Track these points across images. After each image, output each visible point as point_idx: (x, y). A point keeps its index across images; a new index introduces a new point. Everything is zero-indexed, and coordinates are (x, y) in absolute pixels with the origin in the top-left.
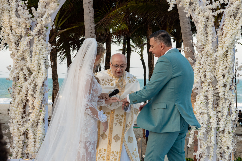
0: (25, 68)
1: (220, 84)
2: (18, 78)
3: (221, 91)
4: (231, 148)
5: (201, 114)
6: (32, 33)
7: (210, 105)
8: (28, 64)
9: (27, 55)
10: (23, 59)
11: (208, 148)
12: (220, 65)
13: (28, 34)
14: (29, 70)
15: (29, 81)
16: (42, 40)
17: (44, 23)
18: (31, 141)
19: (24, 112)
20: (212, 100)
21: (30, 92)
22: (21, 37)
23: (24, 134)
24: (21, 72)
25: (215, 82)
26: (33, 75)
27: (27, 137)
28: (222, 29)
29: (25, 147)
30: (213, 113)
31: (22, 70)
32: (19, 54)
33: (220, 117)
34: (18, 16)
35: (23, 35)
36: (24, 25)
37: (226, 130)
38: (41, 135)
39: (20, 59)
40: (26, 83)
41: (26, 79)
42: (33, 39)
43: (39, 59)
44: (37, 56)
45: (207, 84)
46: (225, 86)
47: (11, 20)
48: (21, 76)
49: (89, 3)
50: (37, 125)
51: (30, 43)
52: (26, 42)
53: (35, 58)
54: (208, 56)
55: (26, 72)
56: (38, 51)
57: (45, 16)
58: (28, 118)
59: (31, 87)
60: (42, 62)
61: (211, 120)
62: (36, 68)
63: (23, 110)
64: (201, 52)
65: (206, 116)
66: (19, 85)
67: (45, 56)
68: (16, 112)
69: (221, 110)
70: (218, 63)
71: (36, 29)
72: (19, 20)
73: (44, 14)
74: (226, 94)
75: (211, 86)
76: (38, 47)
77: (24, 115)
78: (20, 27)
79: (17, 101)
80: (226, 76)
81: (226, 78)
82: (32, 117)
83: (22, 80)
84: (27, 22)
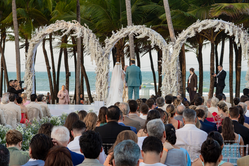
0: (101, 69)
1: (171, 74)
2: (99, 73)
3: (172, 77)
5: (165, 85)
6: (103, 56)
7: (168, 82)
8: (102, 67)
9: (101, 64)
10: (100, 66)
12: (171, 67)
13: (102, 57)
14: (102, 70)
15: (102, 74)
16: (107, 59)
17: (107, 52)
18: (103, 96)
19: (101, 85)
20: (169, 80)
21: (102, 78)
22: (99, 58)
23: (101, 93)
24: (99, 70)
25: (169, 73)
26: (104, 71)
27: (102, 94)
29: (101, 98)
30: (169, 85)
31: (100, 69)
32: (98, 64)
33: (172, 86)
34: (98, 50)
35: (100, 57)
36: (100, 53)
38: (106, 93)
39: (99, 66)
40: (101, 74)
41: (101, 73)
42: (104, 58)
43: (106, 66)
44: (105, 64)
45: (167, 74)
46: (173, 75)
47: (95, 51)
48: (100, 72)
50: (105, 90)
51: (103, 60)
52: (101, 60)
53: (104, 65)
54: (167, 64)
55: (101, 70)
56: (105, 63)
57: (107, 50)
58: (102, 87)
59: (102, 76)
60: (107, 67)
61: (168, 87)
62: (104, 69)
63: (100, 84)
64: (165, 62)
65: (167, 86)
66: (99, 75)
67: (108, 64)
68: (98, 85)
69: (172, 84)
70: (171, 66)
71: (105, 55)
72: (99, 52)
73: (107, 49)
74: (174, 78)
75: (168, 75)
76: (105, 61)
77: (101, 86)
78: (99, 54)
79: (98, 81)
80: (174, 71)
81: (173, 72)
82: (104, 87)
83: (100, 73)
84: (101, 52)
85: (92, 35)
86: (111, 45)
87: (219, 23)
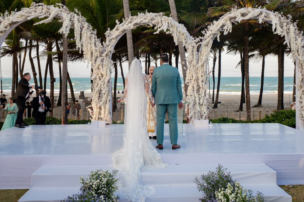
0: (100, 73)
1: (200, 81)
2: (96, 79)
3: (200, 84)
4: (206, 113)
5: (190, 96)
6: (103, 55)
7: (195, 91)
8: (101, 71)
9: (100, 67)
10: (98, 69)
11: (195, 113)
12: (200, 71)
13: (101, 56)
14: (102, 74)
15: (102, 80)
16: (108, 59)
17: (109, 50)
18: (102, 112)
19: (99, 96)
20: (196, 88)
21: (102, 86)
22: (97, 57)
23: (99, 108)
24: (97, 75)
25: (197, 79)
26: (104, 77)
27: (101, 109)
28: (201, 53)
29: (100, 114)
30: (196, 95)
31: (98, 74)
32: (96, 66)
33: (200, 97)
36: (99, 51)
37: (204, 104)
38: (108, 108)
39: (97, 69)
40: (101, 81)
41: (100, 79)
42: (104, 58)
43: (107, 69)
44: (106, 67)
45: (193, 80)
46: (203, 81)
47: (92, 48)
48: (98, 77)
49: (130, 38)
50: (106, 103)
51: (102, 60)
52: (100, 60)
53: (105, 68)
54: (194, 66)
55: (100, 75)
56: (106, 64)
57: (110, 46)
58: (102, 99)
59: (102, 83)
60: (108, 70)
61: (196, 99)
62: (105, 73)
64: (190, 64)
65: (193, 97)
66: (96, 82)
67: (110, 67)
68: (96, 96)
69: (201, 94)
70: (199, 70)
71: (105, 53)
72: (97, 48)
73: (109, 45)
74: (203, 85)
75: (195, 82)
76: (106, 62)
77: (99, 98)
78: (97, 52)
79: (96, 91)
80: (203, 76)
81: (203, 77)
82: (104, 99)
83: (98, 79)
84: (100, 49)
85: (86, 25)
86: (115, 40)
87: (261, 13)
